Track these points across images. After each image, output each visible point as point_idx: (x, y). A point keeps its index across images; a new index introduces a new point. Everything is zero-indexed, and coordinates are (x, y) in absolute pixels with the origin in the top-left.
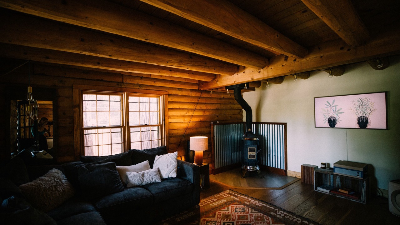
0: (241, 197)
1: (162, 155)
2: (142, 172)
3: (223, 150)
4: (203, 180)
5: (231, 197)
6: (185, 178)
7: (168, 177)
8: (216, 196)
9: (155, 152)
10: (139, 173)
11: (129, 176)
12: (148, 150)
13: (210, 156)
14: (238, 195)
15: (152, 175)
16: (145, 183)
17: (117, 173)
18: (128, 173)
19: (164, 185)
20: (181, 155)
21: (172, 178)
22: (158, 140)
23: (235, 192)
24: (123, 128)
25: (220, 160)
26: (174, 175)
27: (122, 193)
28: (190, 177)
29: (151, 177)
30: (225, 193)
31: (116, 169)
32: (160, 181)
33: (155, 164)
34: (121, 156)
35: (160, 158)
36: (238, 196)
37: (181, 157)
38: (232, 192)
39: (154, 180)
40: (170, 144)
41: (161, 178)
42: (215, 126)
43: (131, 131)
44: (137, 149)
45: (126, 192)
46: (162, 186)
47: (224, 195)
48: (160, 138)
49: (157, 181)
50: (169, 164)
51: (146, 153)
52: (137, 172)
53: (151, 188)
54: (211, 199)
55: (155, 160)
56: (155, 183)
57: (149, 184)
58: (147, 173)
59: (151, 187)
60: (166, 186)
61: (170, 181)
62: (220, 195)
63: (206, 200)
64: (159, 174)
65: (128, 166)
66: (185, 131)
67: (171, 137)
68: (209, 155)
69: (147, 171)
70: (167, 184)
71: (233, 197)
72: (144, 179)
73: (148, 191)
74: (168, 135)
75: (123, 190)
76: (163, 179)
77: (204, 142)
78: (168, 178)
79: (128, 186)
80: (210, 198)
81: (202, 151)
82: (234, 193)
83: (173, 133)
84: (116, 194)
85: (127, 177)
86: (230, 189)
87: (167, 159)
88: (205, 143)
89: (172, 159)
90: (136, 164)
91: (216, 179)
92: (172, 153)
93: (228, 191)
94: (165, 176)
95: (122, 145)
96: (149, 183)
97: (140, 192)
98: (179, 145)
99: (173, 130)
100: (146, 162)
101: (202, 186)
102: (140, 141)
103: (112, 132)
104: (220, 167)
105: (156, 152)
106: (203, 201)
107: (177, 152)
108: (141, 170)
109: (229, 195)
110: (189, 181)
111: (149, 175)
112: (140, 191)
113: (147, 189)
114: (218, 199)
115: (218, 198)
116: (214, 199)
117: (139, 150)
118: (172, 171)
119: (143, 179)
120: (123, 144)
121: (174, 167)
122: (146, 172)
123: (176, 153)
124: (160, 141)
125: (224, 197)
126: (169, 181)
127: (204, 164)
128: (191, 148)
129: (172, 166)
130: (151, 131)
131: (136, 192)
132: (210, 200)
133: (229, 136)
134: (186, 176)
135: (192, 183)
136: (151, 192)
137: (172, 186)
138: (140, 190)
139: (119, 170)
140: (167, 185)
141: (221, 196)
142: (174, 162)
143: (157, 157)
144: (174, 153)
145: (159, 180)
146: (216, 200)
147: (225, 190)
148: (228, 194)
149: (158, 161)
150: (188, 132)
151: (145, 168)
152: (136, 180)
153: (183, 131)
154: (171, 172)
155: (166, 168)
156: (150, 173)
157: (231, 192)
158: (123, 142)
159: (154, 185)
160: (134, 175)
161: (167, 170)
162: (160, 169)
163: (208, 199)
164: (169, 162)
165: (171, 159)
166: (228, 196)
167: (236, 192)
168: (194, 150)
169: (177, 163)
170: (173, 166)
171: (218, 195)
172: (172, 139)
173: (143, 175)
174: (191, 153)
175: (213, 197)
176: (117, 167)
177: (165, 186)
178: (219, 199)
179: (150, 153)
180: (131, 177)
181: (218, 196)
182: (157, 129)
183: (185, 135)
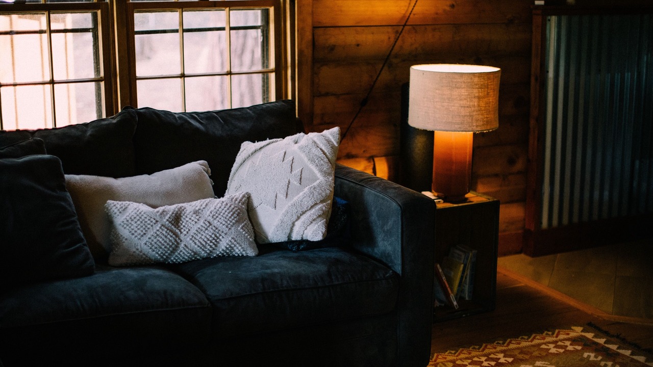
0: (633, 360)
1: (268, 141)
2: (172, 208)
3: (590, 141)
4: (468, 272)
5: (586, 355)
6: (367, 250)
7: (289, 236)
8: (512, 346)
9: (241, 124)
10: (161, 209)
11: (119, 220)
12: (208, 117)
13: (519, 166)
14: (622, 351)
15: (215, 223)
16: (183, 254)
17: (65, 200)
18: (114, 206)
19: (268, 268)
20: (374, 152)
21: (305, 245)
22: (265, 74)
23: (613, 336)
24: (99, 12)
25: (567, 189)
26: (314, 232)
27: (86, 281)
28: (389, 248)
29: (210, 231)
30: (561, 337)
31: (64, 186)
32: (251, 252)
33: (236, 178)
34: (89, 133)
35: (260, 155)
36: (618, 354)
37: (371, 159)
38: (595, 336)
39: (223, 245)
40: (321, 95)
41: (256, 240)
42: (554, 19)
43: (136, 29)
44: (159, 106)
45: (101, 279)
46: (255, 271)
47: (551, 346)
48: (272, 65)
49: (238, 251)
50: (295, 183)
51: (197, 129)
52: (154, 207)
53: (205, 276)
54: (487, 355)
55: (239, 158)
56: (228, 259)
57: (203, 259)
58: (196, 212)
59: (208, 271)
60: (273, 274)
61: (295, 255)
62: (536, 342)
63: (462, 356)
64: (247, 221)
65: (116, 177)
66: (393, 36)
67: (325, 62)
68: (512, 161)
69: (197, 204)
70: (279, 265)
71: (592, 355)
72: (182, 236)
73: (192, 288)
74: (308, 52)
75: (89, 273)
76: (264, 247)
77: (476, 92)
78: (290, 242)
79: (111, 261)
80: (487, 351)
81: (467, 137)
82: (602, 341)
83: (332, 41)
84: (59, 284)
85: (109, 221)
86: (590, 324)
87: (289, 158)
88: (479, 98)
89: (312, 161)
90: (150, 173)
91: (537, 277)
92: (312, 135)
93: (577, 331)
94: (274, 232)
95: (98, 89)
96: (203, 254)
97: (158, 285)
98: (364, 102)
99: (336, 31)
100: (195, 167)
101: (460, 299)
102: (179, 72)
103: (52, 28)
104: (565, 221)
105: (247, 126)
106: (450, 358)
107: (336, 130)
108: (170, 196)
109: (579, 348)
110: (383, 263)
111: (202, 221)
112: (159, 280)
113: (191, 278)
114: (520, 356)
115: (521, 353)
116: (501, 356)
117: (167, 113)
118: (308, 213)
119: (177, 236)
120: (102, 84)
121: (317, 197)
122: (189, 207)
123: (332, 134)
124: (272, 76)
125: (553, 350)
126: (291, 254)
127: (474, 197)
128: (417, 118)
129: (306, 190)
130: (232, 29)
131: (140, 284)
132: (483, 359)
133: (628, 75)
134: (371, 240)
135: (394, 272)
136: (204, 291)
137: (297, 278)
138: (158, 277)
139: (75, 190)
140: (276, 270)
141: (540, 345)
142: (319, 175)
143: (247, 147)
144: (325, 132)
145: (245, 245)
146: (510, 360)
147: (566, 325)
148: (574, 341)
149: (248, 164)
150: (410, 42)
151: (192, 191)
152: (145, 239)
153: (384, 37)
154: (303, 218)
155: (281, 196)
156: (206, 214)
157: (590, 335)
158: (102, 74)
159: (220, 265)
160: (140, 214)
161: (285, 205)
162: (256, 202)
163: (474, 353)
164: (297, 171)
165: (306, 159)
166: (570, 348)
167: (618, 337)
168: (429, 128)
169: (331, 179)
170: (312, 193)
171: (527, 340)
172: (327, 74)
173: (177, 219)
174: (419, 143)
175: (499, 348)
176: (66, 176)
177: (268, 271)
178: (527, 357)
179: (217, 130)
180: (127, 223)
181: (524, 344)
182: (259, 23)
183: (396, 56)
